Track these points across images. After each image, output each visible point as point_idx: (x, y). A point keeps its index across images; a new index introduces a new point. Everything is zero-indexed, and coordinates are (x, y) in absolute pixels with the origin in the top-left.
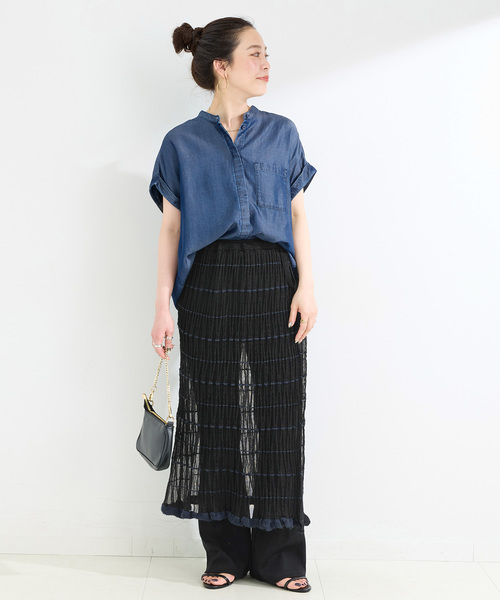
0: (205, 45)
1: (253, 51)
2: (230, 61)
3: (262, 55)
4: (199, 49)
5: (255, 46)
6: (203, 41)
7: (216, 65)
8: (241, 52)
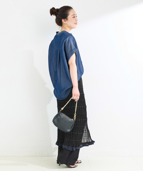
0: (59, 15)
1: (73, 16)
2: (67, 19)
3: (75, 17)
4: (58, 16)
5: (74, 15)
6: (59, 13)
7: (63, 20)
8: (70, 17)
